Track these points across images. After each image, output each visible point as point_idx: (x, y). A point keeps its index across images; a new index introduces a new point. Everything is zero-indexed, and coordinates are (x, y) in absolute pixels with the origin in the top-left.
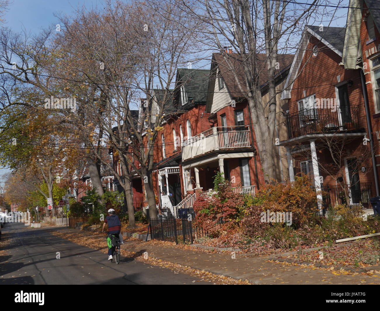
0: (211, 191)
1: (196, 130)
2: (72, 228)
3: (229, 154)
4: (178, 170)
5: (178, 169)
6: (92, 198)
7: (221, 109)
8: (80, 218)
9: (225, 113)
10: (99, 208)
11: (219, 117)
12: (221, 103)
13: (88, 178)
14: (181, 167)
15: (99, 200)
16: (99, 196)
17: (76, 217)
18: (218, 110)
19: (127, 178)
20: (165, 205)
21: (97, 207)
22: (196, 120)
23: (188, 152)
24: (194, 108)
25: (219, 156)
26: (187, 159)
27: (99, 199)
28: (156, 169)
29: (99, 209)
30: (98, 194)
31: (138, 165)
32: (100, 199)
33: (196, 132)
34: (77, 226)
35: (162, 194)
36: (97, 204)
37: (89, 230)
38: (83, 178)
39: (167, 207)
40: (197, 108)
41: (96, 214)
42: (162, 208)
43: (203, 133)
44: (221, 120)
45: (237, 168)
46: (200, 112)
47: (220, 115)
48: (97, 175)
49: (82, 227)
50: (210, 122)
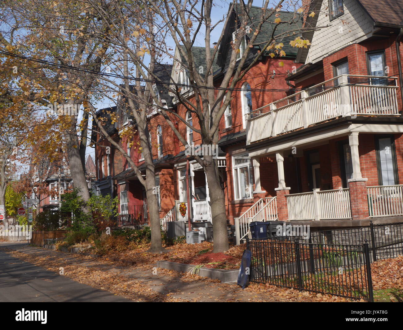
0: (318, 193)
1: (263, 97)
2: (36, 246)
3: (368, 125)
4: (223, 163)
5: (223, 160)
6: (73, 203)
7: (336, 52)
8: (50, 232)
9: (346, 58)
10: (81, 218)
11: (328, 68)
12: (335, 42)
13: (53, 181)
14: (230, 158)
15: (82, 207)
16: (83, 201)
17: (43, 232)
18: (325, 56)
19: (150, 170)
20: (200, 216)
21: (79, 217)
22: (263, 83)
23: (262, 127)
24: (261, 63)
25: (353, 127)
26: (259, 139)
27: (83, 205)
28: (185, 161)
29: (82, 220)
30: (82, 198)
31: (137, 161)
32: (85, 205)
33: (263, 101)
34: (46, 243)
35: (193, 200)
36: (79, 213)
37: (73, 251)
38: (45, 180)
39: (204, 219)
40: (264, 63)
41: (78, 227)
42: (194, 221)
43: (274, 104)
44: (332, 71)
45: (371, 153)
46: (270, 69)
47: (332, 64)
48: (81, 171)
49: (56, 247)
50: (288, 84)
